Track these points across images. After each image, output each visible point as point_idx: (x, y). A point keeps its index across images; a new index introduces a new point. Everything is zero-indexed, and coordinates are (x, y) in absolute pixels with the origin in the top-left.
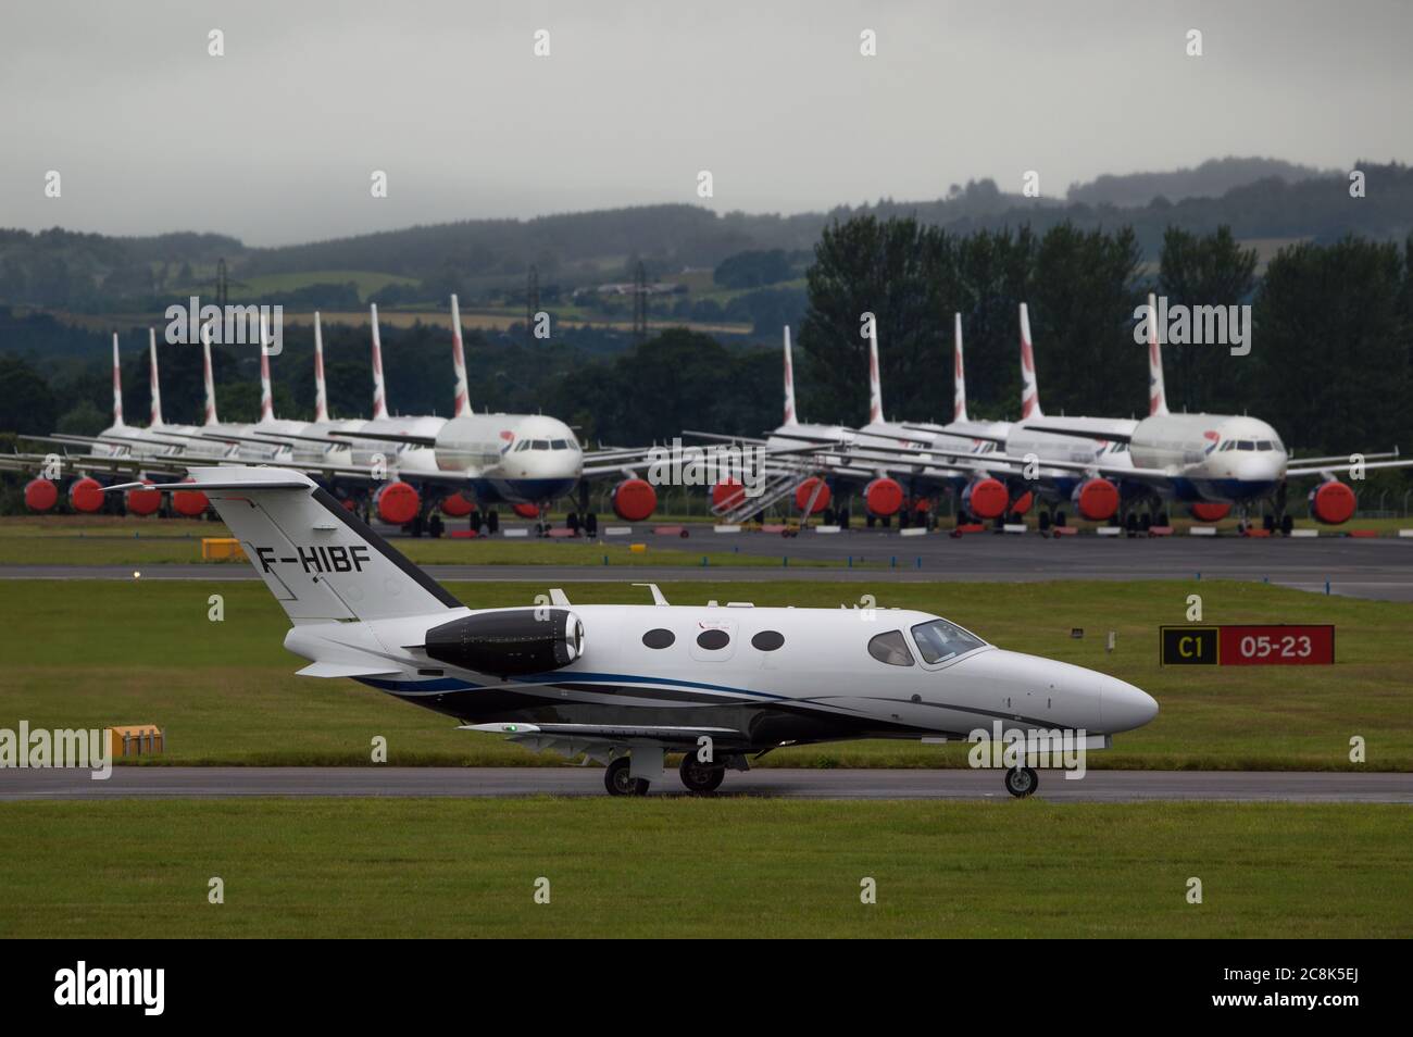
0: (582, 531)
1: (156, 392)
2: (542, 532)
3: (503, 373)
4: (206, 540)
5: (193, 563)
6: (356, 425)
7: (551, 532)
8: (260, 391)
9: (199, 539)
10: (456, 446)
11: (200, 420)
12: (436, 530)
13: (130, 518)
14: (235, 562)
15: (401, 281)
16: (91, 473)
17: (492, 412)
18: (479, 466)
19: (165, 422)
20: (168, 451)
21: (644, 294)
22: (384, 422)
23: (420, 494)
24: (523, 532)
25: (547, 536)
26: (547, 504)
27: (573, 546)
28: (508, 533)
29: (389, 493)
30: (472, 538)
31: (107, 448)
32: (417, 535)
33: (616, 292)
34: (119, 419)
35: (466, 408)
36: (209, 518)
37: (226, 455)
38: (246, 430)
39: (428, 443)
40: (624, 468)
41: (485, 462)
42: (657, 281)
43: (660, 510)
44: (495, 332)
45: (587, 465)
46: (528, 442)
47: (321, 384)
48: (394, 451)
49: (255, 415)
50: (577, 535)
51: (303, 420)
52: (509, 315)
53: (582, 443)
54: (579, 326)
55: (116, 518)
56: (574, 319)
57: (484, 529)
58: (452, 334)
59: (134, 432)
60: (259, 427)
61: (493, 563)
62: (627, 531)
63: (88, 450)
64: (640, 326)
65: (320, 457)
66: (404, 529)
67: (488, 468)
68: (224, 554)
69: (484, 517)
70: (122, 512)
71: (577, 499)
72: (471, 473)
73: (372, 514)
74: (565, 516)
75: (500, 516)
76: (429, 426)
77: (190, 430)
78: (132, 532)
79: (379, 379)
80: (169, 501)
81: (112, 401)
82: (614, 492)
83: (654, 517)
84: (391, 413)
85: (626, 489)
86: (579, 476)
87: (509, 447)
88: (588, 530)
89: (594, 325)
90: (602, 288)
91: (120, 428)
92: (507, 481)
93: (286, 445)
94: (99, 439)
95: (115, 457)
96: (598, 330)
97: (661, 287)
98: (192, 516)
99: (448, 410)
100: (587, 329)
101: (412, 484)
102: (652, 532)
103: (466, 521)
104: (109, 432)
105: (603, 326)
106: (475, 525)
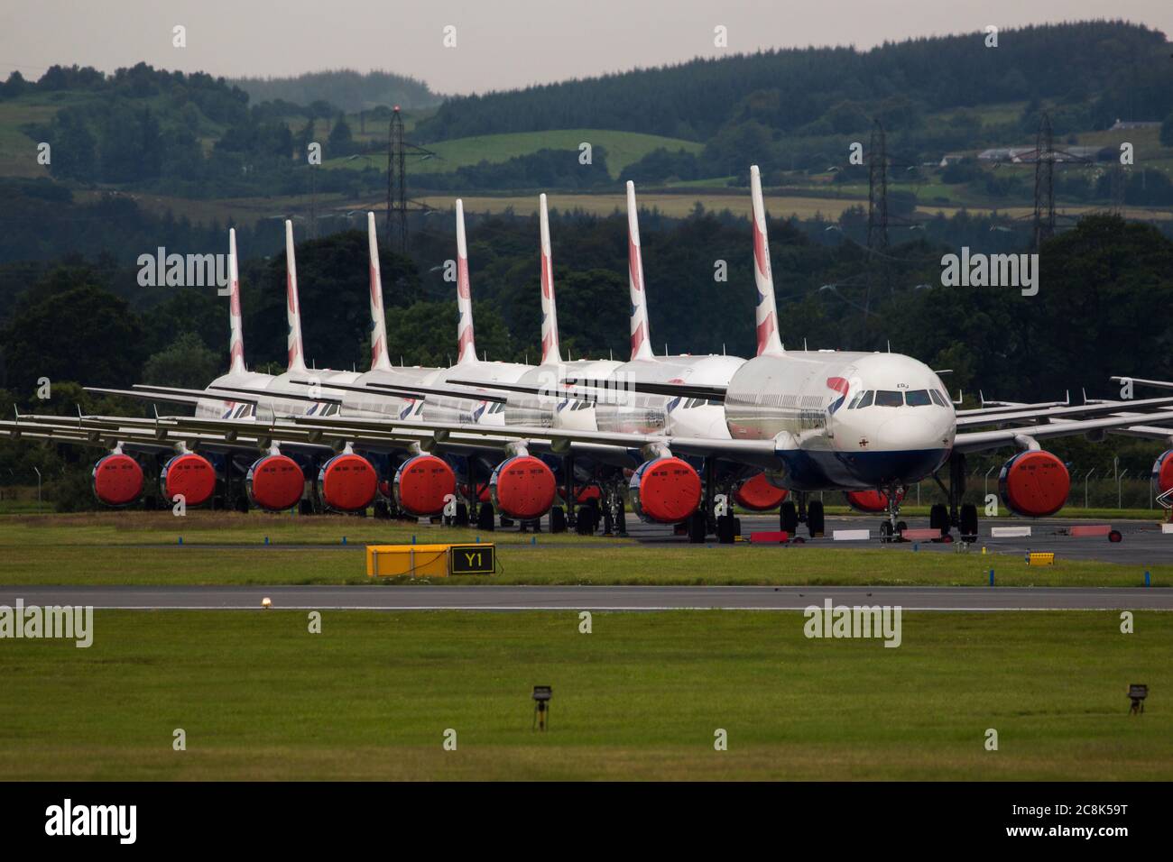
0: (954, 531)
1: (294, 319)
2: (891, 534)
3: (832, 287)
4: (372, 548)
5: (352, 583)
6: (604, 369)
7: (905, 534)
8: (455, 318)
9: (363, 545)
10: (758, 400)
11: (363, 361)
12: (727, 531)
13: (257, 513)
14: (418, 582)
15: (673, 145)
16: (195, 444)
17: (814, 347)
18: (793, 432)
19: (309, 365)
20: (315, 409)
21: (1051, 162)
22: (646, 363)
23: (702, 476)
24: (863, 534)
25: (900, 540)
26: (900, 490)
27: (941, 555)
28: (839, 535)
29: (654, 473)
30: (784, 542)
31: (220, 405)
32: (698, 540)
33: (1008, 159)
34: (238, 361)
35: (773, 343)
36: (376, 515)
37: (403, 416)
38: (432, 378)
39: (715, 395)
40: (1020, 433)
41: (804, 426)
42: (1072, 142)
43: (1077, 499)
44: (818, 223)
45: (962, 429)
46: (870, 393)
47: (549, 306)
48: (663, 409)
49: (446, 354)
50: (946, 538)
51: (522, 361)
52: (838, 196)
53: (953, 396)
54: (950, 213)
55: (232, 514)
56: (942, 202)
57: (802, 529)
58: (751, 227)
59: (261, 381)
60: (454, 372)
61: (814, 583)
62: (1026, 531)
63: (190, 409)
64: (1044, 213)
65: (547, 418)
66: (678, 530)
67: (808, 434)
68: (400, 568)
69: (802, 509)
70: (244, 506)
71: (947, 483)
72: (782, 442)
73: (628, 507)
74: (927, 509)
75: (826, 509)
76: (715, 370)
77: (348, 378)
78: (258, 536)
79: (639, 297)
80: (315, 488)
81: (228, 333)
82: (1004, 470)
83: (1066, 510)
84: (658, 350)
85: (1022, 467)
86: (949, 447)
87: (840, 402)
88: (964, 530)
89: (973, 212)
90: (986, 154)
91: (239, 375)
92: (837, 454)
93: (496, 400)
94: (208, 391)
95: (231, 420)
96: (978, 218)
97: (1077, 151)
98: (350, 511)
99: (747, 346)
100: (962, 217)
101: (688, 460)
102: (1064, 532)
103: (774, 517)
104: (221, 381)
105: (988, 213)
106: (788, 523)
